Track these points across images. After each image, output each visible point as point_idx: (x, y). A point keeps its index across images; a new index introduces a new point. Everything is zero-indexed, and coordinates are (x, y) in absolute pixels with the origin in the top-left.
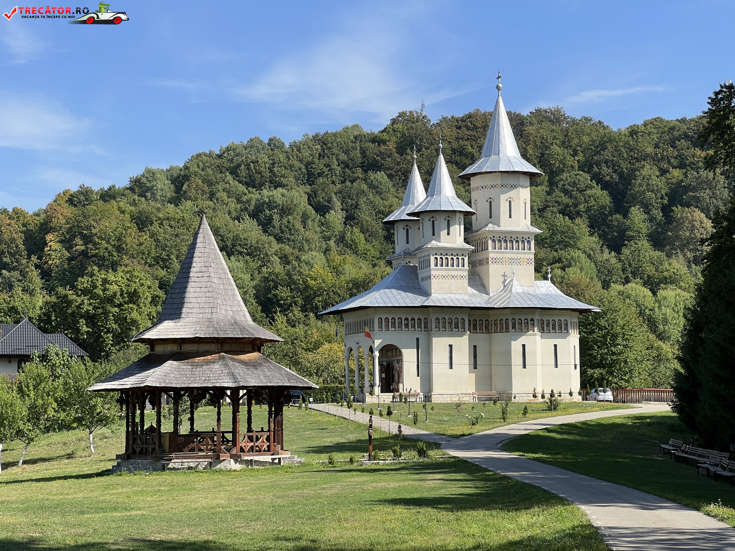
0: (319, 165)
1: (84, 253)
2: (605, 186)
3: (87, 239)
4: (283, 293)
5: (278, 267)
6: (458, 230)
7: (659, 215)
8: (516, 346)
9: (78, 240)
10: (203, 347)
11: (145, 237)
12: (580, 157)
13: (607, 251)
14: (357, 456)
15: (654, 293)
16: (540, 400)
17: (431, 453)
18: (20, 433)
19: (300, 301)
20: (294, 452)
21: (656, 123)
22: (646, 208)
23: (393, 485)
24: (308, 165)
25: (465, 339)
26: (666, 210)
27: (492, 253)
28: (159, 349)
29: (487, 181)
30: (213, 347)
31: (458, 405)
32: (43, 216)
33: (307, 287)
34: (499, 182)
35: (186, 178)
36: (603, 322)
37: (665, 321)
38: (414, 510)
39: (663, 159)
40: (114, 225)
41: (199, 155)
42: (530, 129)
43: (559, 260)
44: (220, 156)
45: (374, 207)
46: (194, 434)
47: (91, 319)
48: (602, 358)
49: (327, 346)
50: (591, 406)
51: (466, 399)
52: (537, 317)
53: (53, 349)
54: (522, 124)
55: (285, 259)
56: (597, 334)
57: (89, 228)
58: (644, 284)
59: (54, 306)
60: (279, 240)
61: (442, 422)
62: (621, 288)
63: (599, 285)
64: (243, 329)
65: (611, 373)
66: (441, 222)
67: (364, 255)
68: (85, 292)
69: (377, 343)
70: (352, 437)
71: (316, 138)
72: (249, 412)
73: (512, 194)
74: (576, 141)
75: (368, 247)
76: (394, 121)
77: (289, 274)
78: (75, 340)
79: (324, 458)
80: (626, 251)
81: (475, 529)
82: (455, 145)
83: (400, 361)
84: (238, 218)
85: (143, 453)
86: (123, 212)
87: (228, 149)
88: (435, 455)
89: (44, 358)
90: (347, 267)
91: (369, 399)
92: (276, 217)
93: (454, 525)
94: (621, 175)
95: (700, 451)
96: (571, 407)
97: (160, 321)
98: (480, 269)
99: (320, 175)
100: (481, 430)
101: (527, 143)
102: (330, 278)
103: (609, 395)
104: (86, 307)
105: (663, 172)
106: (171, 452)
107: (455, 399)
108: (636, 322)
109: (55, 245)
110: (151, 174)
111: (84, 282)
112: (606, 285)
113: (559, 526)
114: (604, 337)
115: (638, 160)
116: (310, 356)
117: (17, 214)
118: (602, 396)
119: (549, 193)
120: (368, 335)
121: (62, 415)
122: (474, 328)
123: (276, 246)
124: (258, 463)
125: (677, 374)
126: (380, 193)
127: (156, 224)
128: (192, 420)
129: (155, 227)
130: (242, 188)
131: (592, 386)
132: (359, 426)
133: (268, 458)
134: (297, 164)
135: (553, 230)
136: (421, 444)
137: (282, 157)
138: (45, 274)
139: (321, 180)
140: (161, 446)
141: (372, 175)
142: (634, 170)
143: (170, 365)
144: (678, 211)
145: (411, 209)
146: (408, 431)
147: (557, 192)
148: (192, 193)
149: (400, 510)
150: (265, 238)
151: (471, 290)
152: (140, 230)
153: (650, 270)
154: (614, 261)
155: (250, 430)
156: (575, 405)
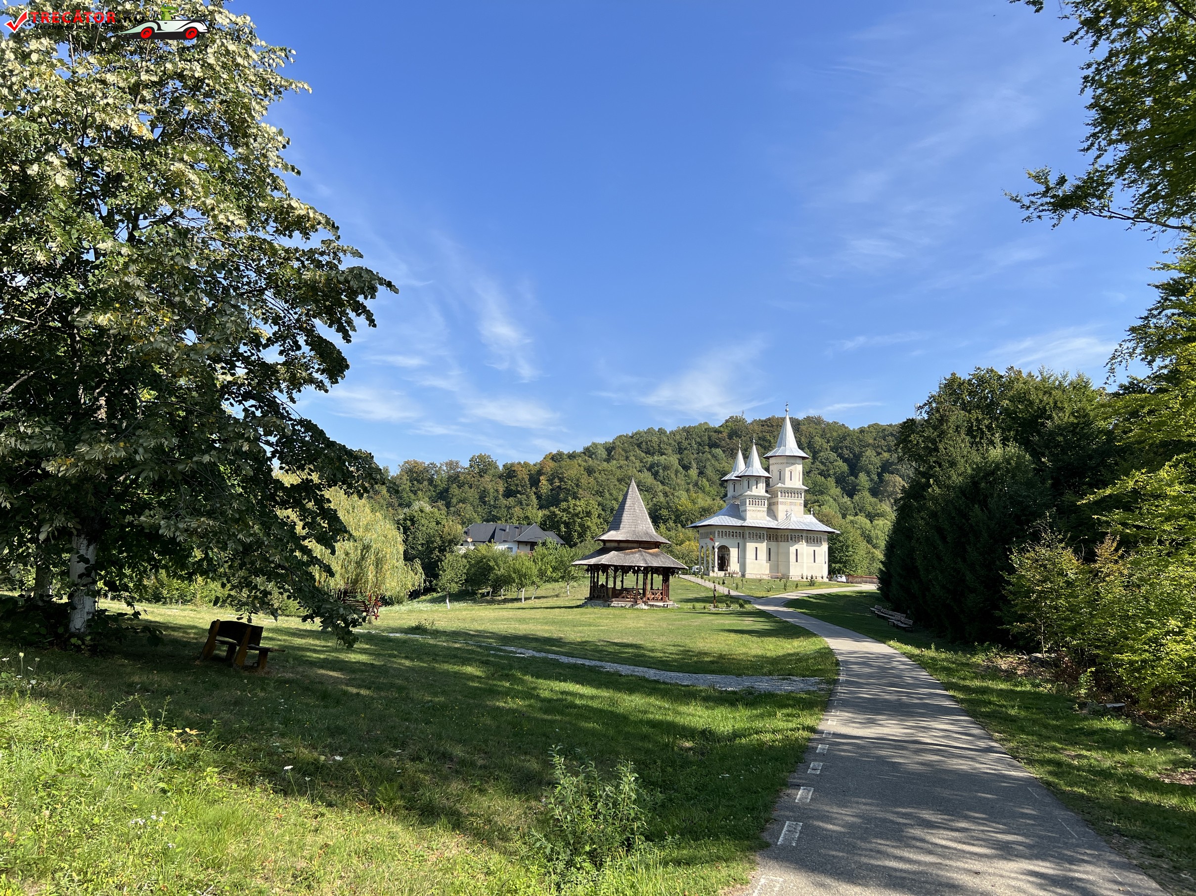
0: (685, 444)
1: (559, 487)
2: (845, 460)
3: (561, 480)
4: (664, 512)
5: (662, 499)
6: (762, 486)
7: (876, 478)
8: (792, 550)
9: (556, 480)
10: (630, 545)
11: (592, 480)
12: (832, 444)
13: (846, 497)
14: (707, 605)
15: (871, 522)
16: (805, 580)
17: (746, 606)
18: (533, 583)
19: (673, 517)
20: (674, 601)
21: (875, 426)
22: (868, 473)
23: (727, 622)
24: (679, 443)
25: (765, 544)
26: (880, 475)
27: (780, 499)
28: (608, 545)
29: (779, 460)
30: (635, 545)
31: (760, 580)
32: (538, 466)
33: (677, 510)
34: (785, 461)
35: (613, 448)
36: (841, 539)
37: (877, 538)
38: (740, 636)
39: (878, 446)
40: (575, 472)
41: (621, 436)
42: (803, 427)
43: (818, 501)
44: (632, 437)
45: (714, 468)
46: (623, 589)
47: (567, 525)
48: (841, 558)
49: (687, 543)
50: (834, 585)
51: (765, 577)
52: (804, 535)
53: (549, 540)
54: (799, 424)
55: (666, 494)
56: (838, 545)
57: (562, 473)
58: (866, 516)
59: (548, 517)
60: (663, 483)
61: (751, 589)
62: (852, 518)
63: (840, 516)
64: (651, 537)
65: (845, 567)
66: (753, 481)
67: (708, 494)
68: (564, 510)
69: (717, 544)
70: (703, 595)
71: (684, 429)
72: (652, 579)
73: (792, 468)
74: (829, 435)
75: (711, 489)
76: (727, 421)
77: (667, 503)
78: (558, 535)
79: (690, 605)
80: (856, 498)
81: (771, 647)
82: (760, 435)
83: (729, 555)
84: (640, 471)
85: (598, 598)
86: (580, 466)
87: (636, 434)
88: (748, 607)
89: (544, 544)
90: (700, 500)
91: (711, 574)
92: (661, 471)
93: (761, 644)
94: (854, 455)
95: (890, 612)
96: (822, 584)
97: (609, 530)
98: (774, 508)
99: (685, 449)
100: (773, 595)
101: (801, 435)
102: (690, 506)
103: (844, 579)
104: (564, 518)
105: (879, 454)
106: (613, 597)
107: (759, 577)
108: (860, 539)
109: (544, 482)
110: (595, 445)
111: (564, 505)
112: (844, 516)
113: (813, 647)
114: (842, 546)
115: (864, 447)
116: (679, 547)
117: (526, 465)
118: (839, 579)
119: (813, 463)
120: (712, 539)
121: (554, 575)
122: (769, 539)
123: (661, 487)
124: (656, 606)
125: (881, 570)
126: (717, 460)
127: (597, 473)
128: (622, 581)
129: (597, 475)
130: (643, 455)
131: (834, 573)
132: (707, 589)
133: (661, 604)
134: (674, 443)
135: (815, 484)
136: (741, 601)
137: (665, 439)
138: (539, 497)
139: (686, 452)
140: (607, 594)
141: (714, 450)
142: (862, 452)
143: (613, 553)
144: (886, 476)
145: (736, 474)
146: (733, 593)
147: (818, 463)
148: (616, 457)
149: (732, 635)
150: (655, 482)
151: (768, 518)
152: (589, 475)
153: (870, 509)
154: (849, 503)
155: (652, 588)
156: (824, 584)
